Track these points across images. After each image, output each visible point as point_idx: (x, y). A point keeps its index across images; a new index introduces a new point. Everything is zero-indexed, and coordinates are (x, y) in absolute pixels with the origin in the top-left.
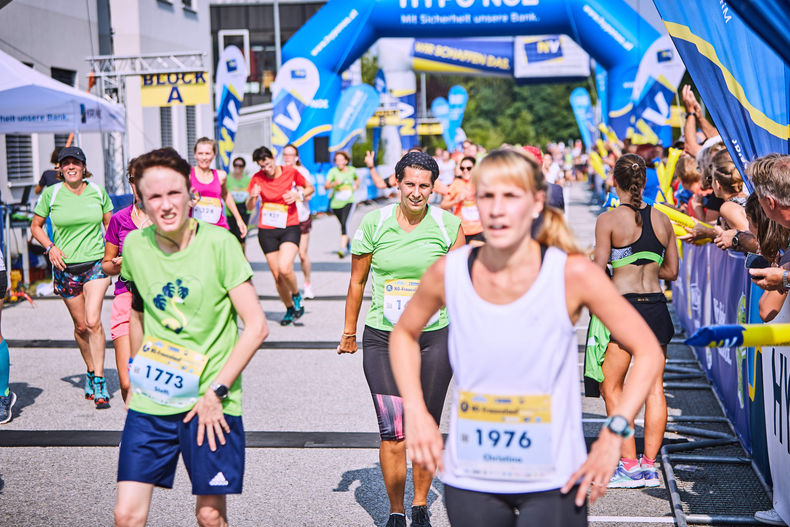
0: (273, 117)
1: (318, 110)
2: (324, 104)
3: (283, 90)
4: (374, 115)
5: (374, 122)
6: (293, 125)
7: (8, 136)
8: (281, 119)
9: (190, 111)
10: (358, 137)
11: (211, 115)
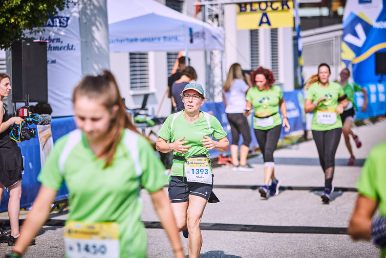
0: (343, 36)
1: (380, 29)
3: (352, 13)
6: (359, 43)
7: (131, 54)
8: (350, 38)
9: (274, 32)
11: (291, 34)
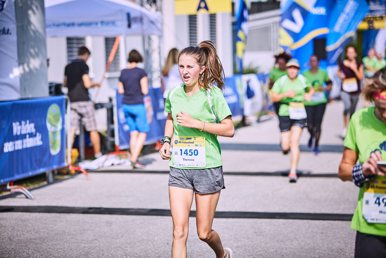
1: (317, 16)
2: (322, 11)
4: (364, 20)
5: (364, 26)
6: (297, 28)
8: (287, 24)
9: (213, 17)
10: (350, 39)
